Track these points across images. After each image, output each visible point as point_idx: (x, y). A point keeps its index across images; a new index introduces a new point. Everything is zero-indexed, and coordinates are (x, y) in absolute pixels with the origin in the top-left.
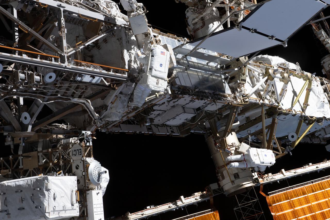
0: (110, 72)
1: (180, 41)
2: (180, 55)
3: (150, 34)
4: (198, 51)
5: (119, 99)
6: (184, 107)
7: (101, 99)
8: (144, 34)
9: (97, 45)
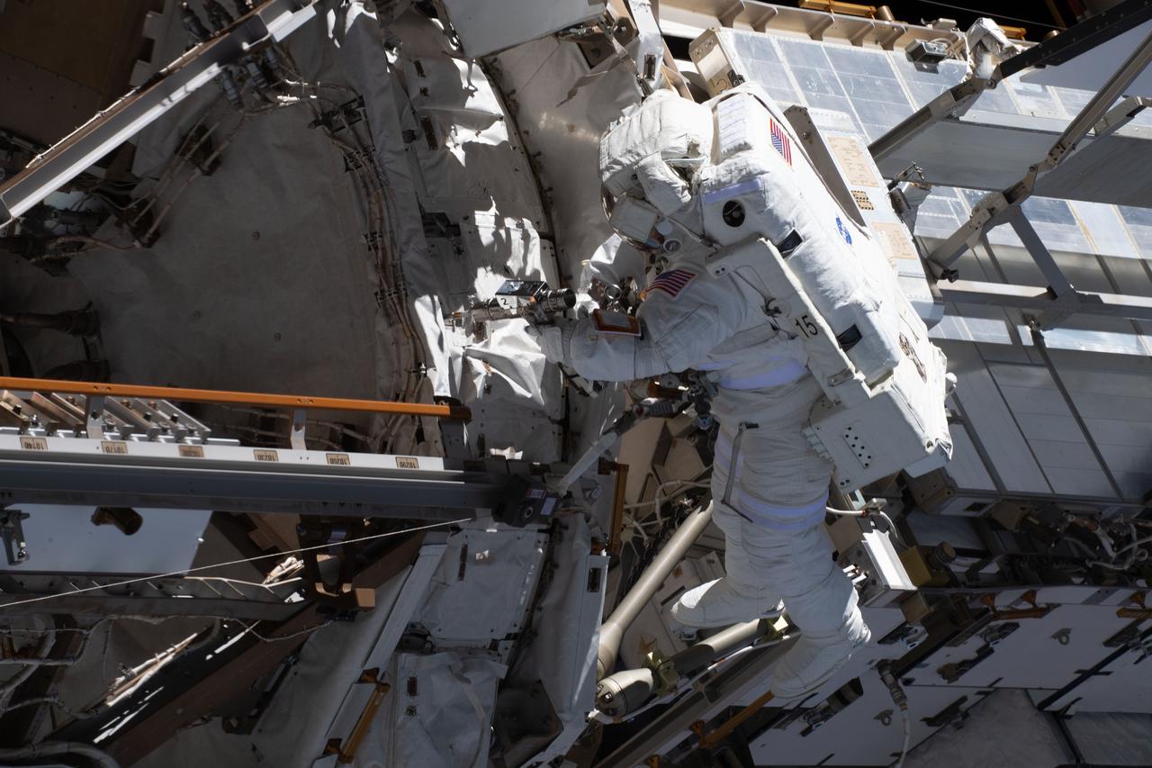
0: (288, 446)
1: (938, 58)
2: (948, 200)
3: (627, 31)
4: (1129, 130)
5: (405, 700)
6: (1057, 705)
7: (228, 728)
8: (575, 38)
9: (129, 200)
